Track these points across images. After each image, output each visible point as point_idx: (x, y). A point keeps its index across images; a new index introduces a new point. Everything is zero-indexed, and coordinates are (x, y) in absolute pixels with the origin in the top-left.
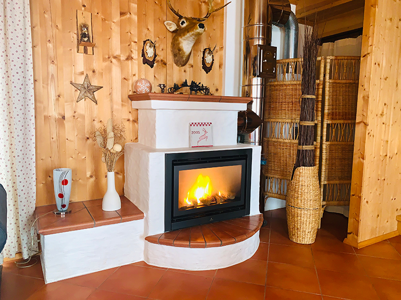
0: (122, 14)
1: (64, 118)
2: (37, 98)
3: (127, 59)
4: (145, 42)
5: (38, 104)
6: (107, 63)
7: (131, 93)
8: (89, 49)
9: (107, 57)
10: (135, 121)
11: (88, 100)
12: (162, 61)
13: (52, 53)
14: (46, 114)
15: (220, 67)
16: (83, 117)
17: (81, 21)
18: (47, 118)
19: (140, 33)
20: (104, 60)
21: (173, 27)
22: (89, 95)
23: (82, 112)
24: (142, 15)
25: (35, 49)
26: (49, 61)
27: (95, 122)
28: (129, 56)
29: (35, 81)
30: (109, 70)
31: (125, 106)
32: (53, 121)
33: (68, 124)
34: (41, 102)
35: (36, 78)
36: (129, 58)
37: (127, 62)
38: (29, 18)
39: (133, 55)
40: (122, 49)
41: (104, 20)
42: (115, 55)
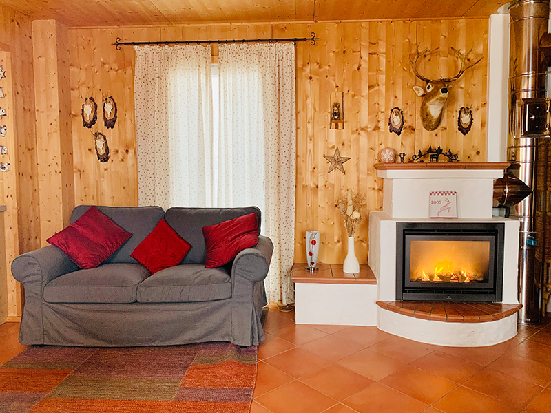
0: (370, 87)
1: (317, 187)
2: (298, 171)
3: (374, 130)
4: (392, 110)
5: (299, 176)
6: (356, 135)
7: (377, 162)
8: (340, 125)
9: (355, 129)
10: (380, 190)
11: (337, 170)
12: (410, 127)
13: (310, 132)
14: (304, 183)
15: (482, 126)
16: (333, 186)
17: (334, 101)
18: (304, 187)
19: (387, 101)
20: (353, 132)
21: (422, 92)
22: (338, 166)
23: (332, 182)
24: (390, 84)
25: (299, 130)
26: (308, 139)
27: (343, 191)
28: (376, 127)
29: (297, 156)
30: (357, 141)
31: (371, 175)
32: (309, 189)
33: (320, 193)
34: (301, 174)
35: (299, 154)
36: (377, 128)
37: (374, 132)
38: (294, 107)
39: (380, 125)
40: (370, 121)
41: (354, 96)
42: (362, 127)
